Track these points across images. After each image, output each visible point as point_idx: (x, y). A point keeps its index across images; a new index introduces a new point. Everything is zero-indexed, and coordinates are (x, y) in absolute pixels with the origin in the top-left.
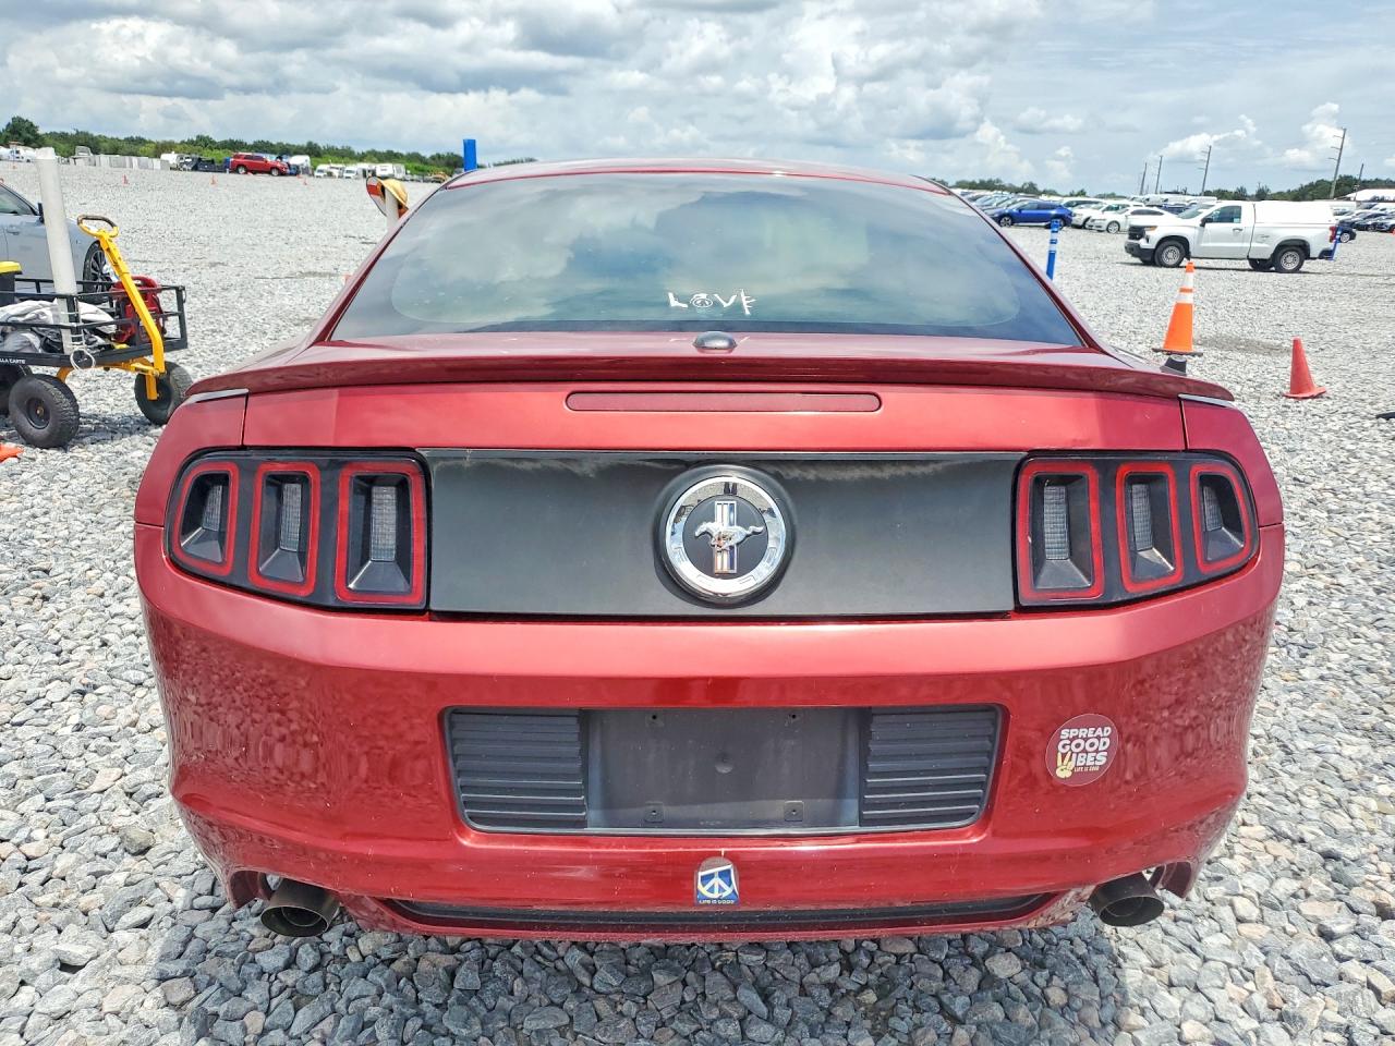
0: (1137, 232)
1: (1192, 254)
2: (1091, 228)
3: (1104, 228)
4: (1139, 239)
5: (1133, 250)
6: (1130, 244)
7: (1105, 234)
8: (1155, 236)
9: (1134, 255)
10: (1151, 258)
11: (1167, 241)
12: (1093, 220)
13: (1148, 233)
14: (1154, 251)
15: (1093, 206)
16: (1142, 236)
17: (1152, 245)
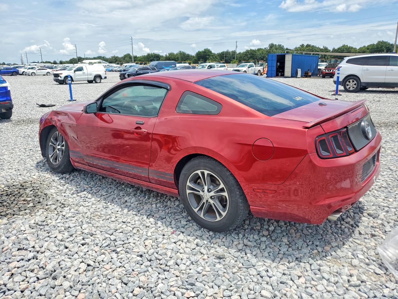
0: (56, 75)
1: (74, 80)
2: (26, 75)
3: (30, 74)
4: (58, 77)
5: (57, 81)
6: (55, 79)
7: (31, 76)
8: (63, 76)
9: (57, 82)
10: (62, 82)
11: (66, 77)
12: (26, 72)
13: (60, 75)
14: (64, 80)
15: (23, 68)
16: (59, 76)
17: (62, 79)
